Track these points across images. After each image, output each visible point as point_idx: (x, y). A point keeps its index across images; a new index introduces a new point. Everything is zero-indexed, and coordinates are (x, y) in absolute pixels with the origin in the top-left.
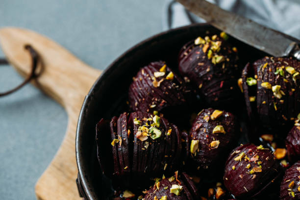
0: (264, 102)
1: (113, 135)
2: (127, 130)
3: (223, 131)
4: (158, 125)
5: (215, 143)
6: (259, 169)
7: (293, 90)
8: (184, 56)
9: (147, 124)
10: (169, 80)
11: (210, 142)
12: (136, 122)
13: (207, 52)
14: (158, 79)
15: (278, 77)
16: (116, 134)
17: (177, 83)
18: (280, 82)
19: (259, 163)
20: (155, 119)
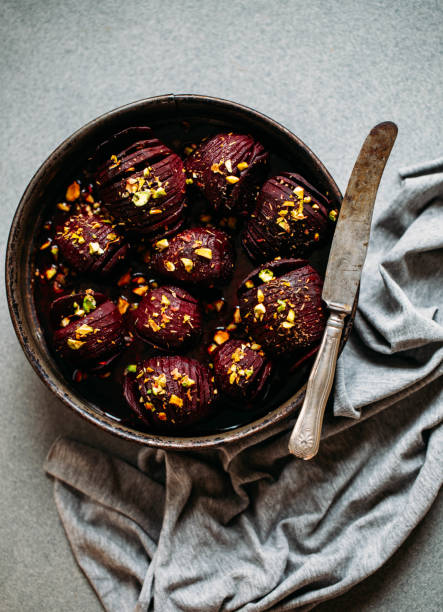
0: (246, 300)
1: (123, 153)
2: (132, 166)
3: (188, 270)
4: (155, 197)
5: (171, 267)
6: (156, 328)
7: (271, 328)
8: (279, 181)
9: (149, 184)
10: (226, 181)
11: (170, 260)
12: (146, 171)
13: (285, 208)
14: (223, 167)
15: (276, 305)
16: (124, 156)
17: (228, 192)
18: (271, 310)
19: (163, 325)
20: (161, 191)
